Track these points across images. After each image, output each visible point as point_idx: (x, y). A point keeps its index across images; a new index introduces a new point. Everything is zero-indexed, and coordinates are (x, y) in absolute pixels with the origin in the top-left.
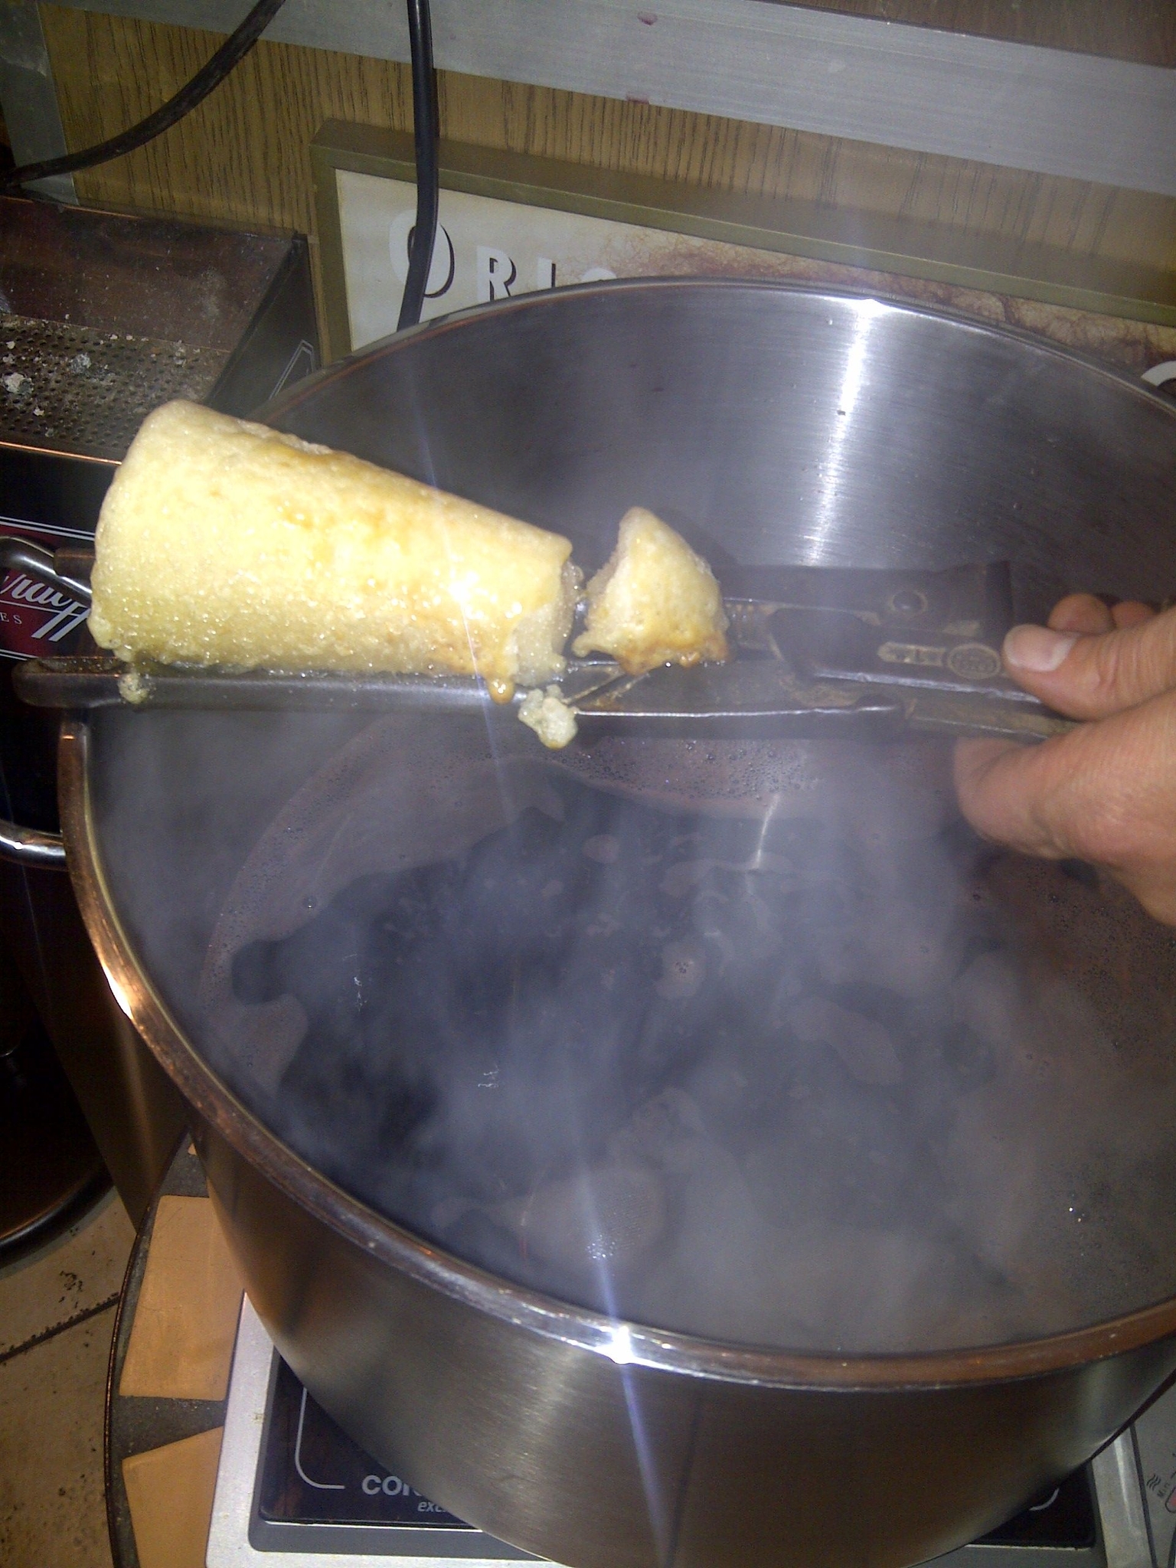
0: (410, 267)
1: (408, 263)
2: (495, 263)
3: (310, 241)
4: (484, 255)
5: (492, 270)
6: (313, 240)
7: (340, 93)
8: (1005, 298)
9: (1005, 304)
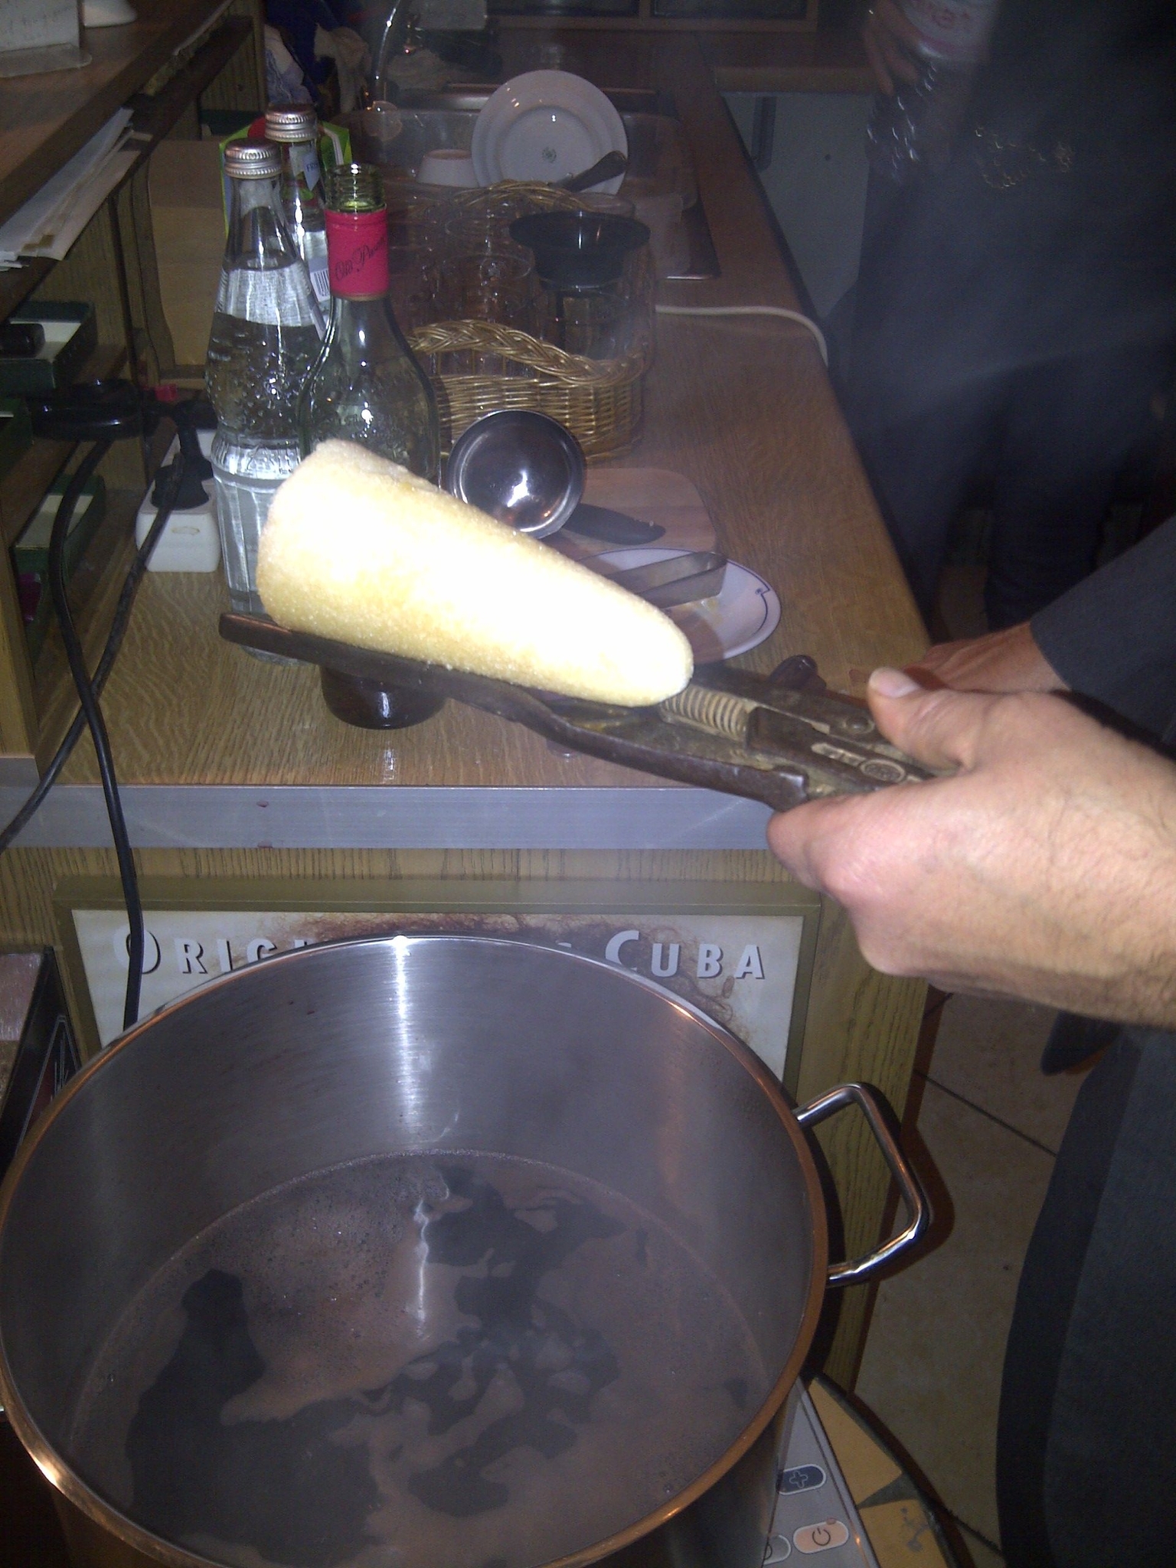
0: (130, 960)
1: (128, 958)
2: (188, 948)
3: (55, 948)
4: (179, 945)
5: (186, 950)
6: (58, 948)
7: (68, 862)
8: (515, 915)
9: (516, 918)
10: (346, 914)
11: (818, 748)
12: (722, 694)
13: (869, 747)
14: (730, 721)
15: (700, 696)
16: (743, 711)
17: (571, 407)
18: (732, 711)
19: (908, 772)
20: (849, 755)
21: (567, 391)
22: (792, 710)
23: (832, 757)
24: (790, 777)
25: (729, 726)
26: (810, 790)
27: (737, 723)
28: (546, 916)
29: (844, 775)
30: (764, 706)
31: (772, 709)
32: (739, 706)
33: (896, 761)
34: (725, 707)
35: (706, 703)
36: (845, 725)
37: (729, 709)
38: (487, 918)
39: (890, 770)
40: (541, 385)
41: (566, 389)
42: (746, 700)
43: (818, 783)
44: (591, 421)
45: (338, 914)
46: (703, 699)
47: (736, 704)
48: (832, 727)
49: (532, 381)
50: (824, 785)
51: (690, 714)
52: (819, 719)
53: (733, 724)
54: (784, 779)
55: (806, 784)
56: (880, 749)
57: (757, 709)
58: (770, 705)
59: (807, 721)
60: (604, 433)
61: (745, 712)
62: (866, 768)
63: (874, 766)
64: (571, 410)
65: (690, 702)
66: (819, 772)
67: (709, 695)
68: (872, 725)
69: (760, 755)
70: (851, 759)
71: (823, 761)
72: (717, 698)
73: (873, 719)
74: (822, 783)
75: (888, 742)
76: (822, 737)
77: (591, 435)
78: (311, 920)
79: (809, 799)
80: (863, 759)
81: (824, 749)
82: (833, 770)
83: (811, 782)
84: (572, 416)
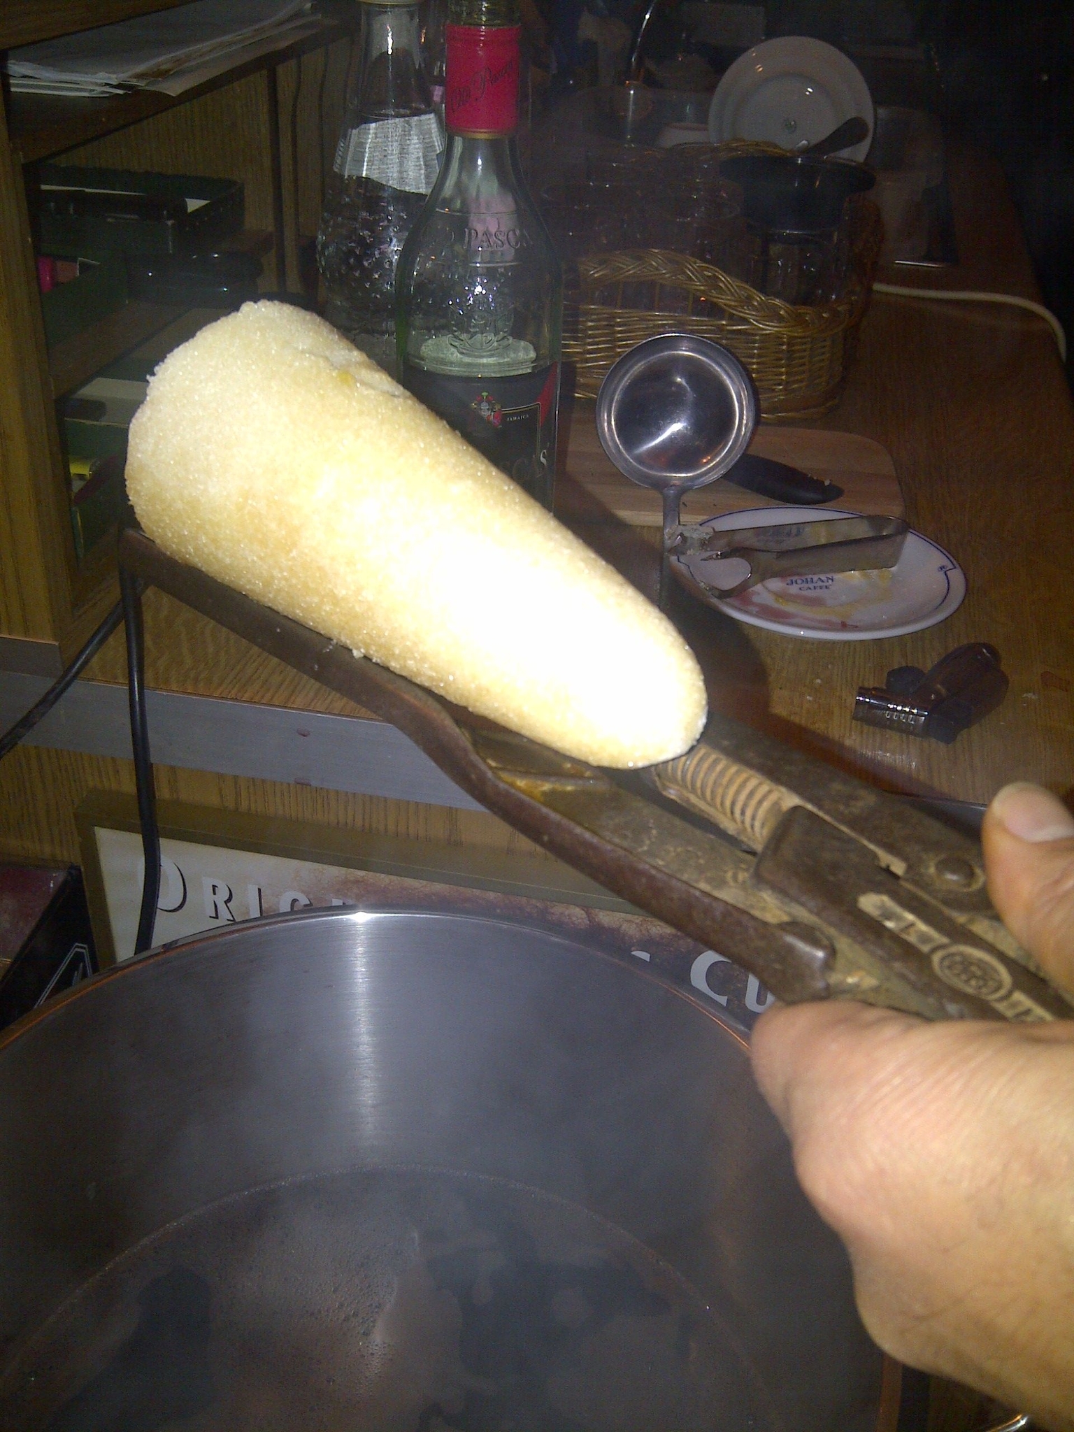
2: (217, 890)
4: (208, 883)
5: (215, 894)
7: (99, 771)
8: (586, 908)
9: (587, 913)
10: (392, 877)
11: (870, 903)
12: (751, 772)
13: (961, 918)
14: (753, 818)
15: (719, 768)
16: (776, 804)
17: (759, 356)
18: (760, 802)
19: (1017, 986)
20: (922, 927)
21: (757, 338)
22: (853, 823)
23: (890, 924)
24: (802, 946)
25: (752, 827)
26: (834, 978)
27: (763, 825)
28: (623, 915)
29: (898, 965)
30: (809, 807)
31: (821, 814)
32: (773, 797)
33: (1002, 957)
34: (751, 794)
35: (725, 781)
36: (932, 870)
37: (758, 796)
38: (552, 907)
39: (986, 974)
40: (729, 328)
41: (756, 335)
42: (783, 789)
43: (852, 967)
44: (781, 374)
45: (383, 876)
46: (722, 773)
47: (770, 792)
48: (910, 868)
49: (719, 322)
50: (863, 973)
51: (699, 792)
52: (891, 848)
53: (757, 824)
54: (790, 949)
55: (828, 965)
56: (981, 927)
57: (795, 809)
58: (820, 807)
59: (872, 847)
60: (793, 391)
61: (779, 810)
62: (943, 959)
63: (958, 958)
64: (759, 361)
65: (701, 775)
66: (857, 947)
67: (734, 769)
68: (981, 879)
69: (770, 892)
70: (925, 939)
71: (870, 929)
72: (744, 775)
73: (983, 867)
74: (860, 968)
75: (997, 918)
76: (886, 881)
77: (780, 390)
78: (352, 879)
79: (828, 995)
80: (945, 940)
81: (883, 907)
82: (880, 952)
83: (840, 962)
84: (758, 366)
